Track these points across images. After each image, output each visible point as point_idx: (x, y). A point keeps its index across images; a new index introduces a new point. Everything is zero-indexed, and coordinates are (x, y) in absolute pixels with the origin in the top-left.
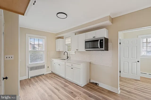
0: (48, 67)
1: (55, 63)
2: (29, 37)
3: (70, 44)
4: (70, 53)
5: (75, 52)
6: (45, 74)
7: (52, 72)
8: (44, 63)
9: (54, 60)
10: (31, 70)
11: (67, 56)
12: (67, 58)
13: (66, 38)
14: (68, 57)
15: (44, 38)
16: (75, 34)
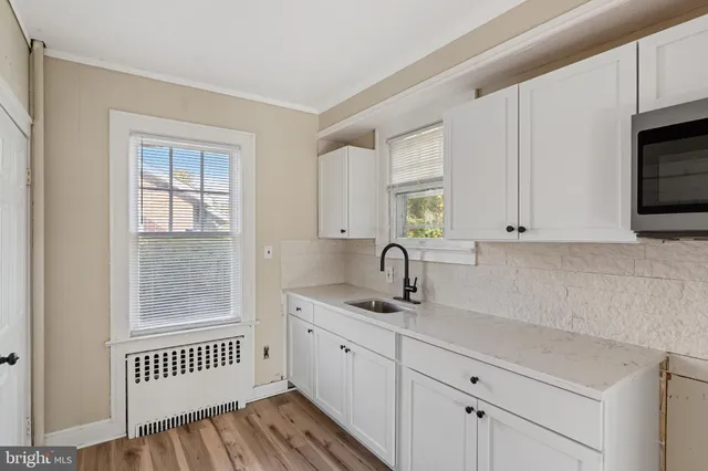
0: (266, 354)
1: (315, 329)
2: (131, 134)
3: (441, 179)
4: (429, 257)
5: (471, 245)
6: (242, 405)
7: (291, 386)
8: (236, 321)
9: (305, 302)
10: (142, 377)
11: (407, 280)
12: (407, 293)
13: (396, 141)
14: (409, 289)
15: (240, 147)
16: (478, 90)
